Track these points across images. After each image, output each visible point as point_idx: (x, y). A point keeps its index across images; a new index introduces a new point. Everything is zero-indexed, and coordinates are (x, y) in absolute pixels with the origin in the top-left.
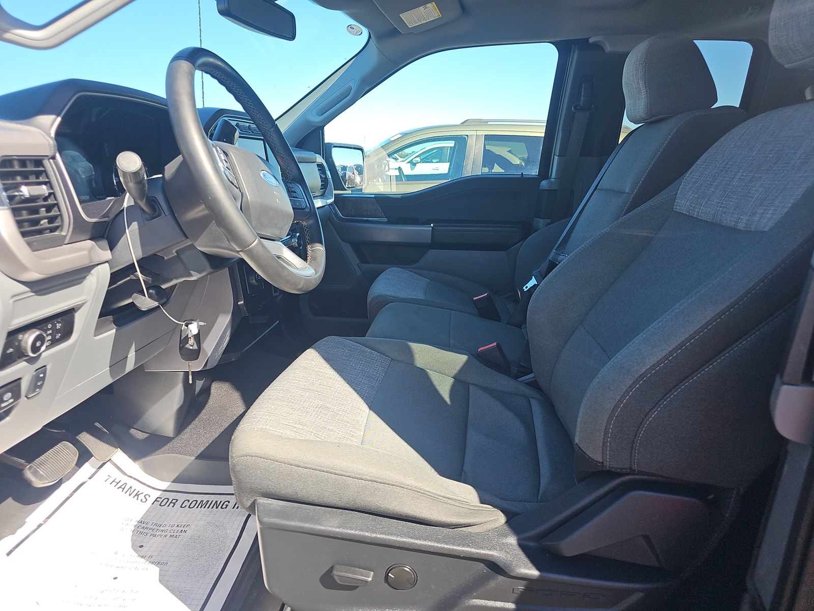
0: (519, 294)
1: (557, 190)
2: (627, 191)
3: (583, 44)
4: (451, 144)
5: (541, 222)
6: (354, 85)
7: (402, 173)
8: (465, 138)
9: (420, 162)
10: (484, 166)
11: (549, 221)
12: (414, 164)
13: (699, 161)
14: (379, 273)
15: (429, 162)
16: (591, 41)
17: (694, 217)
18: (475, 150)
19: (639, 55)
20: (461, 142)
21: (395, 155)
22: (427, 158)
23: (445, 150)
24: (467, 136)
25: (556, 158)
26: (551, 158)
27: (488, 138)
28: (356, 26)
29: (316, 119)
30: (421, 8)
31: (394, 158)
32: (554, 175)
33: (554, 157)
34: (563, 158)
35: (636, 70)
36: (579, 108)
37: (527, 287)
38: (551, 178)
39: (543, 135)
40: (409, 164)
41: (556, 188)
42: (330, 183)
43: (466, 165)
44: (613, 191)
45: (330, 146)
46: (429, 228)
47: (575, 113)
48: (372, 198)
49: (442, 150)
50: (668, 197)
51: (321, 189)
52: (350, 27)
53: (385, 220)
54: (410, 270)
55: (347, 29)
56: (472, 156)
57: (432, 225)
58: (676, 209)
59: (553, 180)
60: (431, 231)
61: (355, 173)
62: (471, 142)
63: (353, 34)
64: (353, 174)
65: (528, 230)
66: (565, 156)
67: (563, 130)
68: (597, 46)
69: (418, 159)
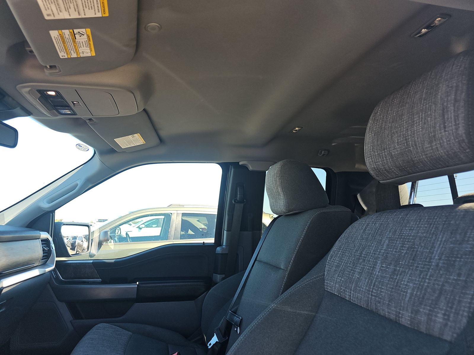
0: (205, 338)
1: (227, 254)
2: (282, 267)
3: (236, 165)
4: (163, 217)
5: (218, 277)
6: (80, 183)
7: (128, 236)
8: (170, 215)
9: (145, 227)
10: (182, 230)
11: (223, 276)
12: (141, 229)
13: (334, 247)
14: (89, 328)
15: (150, 227)
16: (240, 163)
17: (346, 300)
18: (176, 222)
19: (276, 172)
20: (168, 217)
21: (130, 222)
22: (149, 225)
23: (160, 220)
24: (171, 213)
25: (225, 232)
26: (222, 231)
27: (184, 215)
28: (83, 145)
29: (46, 206)
30: (130, 136)
31: (129, 224)
32: (224, 244)
33: (224, 232)
34: (230, 232)
35: (275, 181)
36: (237, 201)
37: (210, 344)
38: (223, 245)
39: (216, 213)
40: (137, 228)
41: (227, 253)
42: (53, 254)
43: (171, 231)
44: (269, 264)
45: (60, 224)
46: (135, 286)
47: (235, 204)
48: (91, 263)
49: (158, 220)
50: (318, 277)
51: (42, 259)
52: (78, 145)
53: (100, 280)
54: (114, 324)
55: (76, 147)
56: (174, 226)
57: (138, 283)
58: (327, 289)
59: (224, 247)
60: (136, 288)
61: (84, 241)
62: (174, 217)
63: (81, 150)
64: (82, 241)
65: (210, 283)
66: (231, 231)
67: (228, 215)
68: (244, 167)
69: (143, 226)
